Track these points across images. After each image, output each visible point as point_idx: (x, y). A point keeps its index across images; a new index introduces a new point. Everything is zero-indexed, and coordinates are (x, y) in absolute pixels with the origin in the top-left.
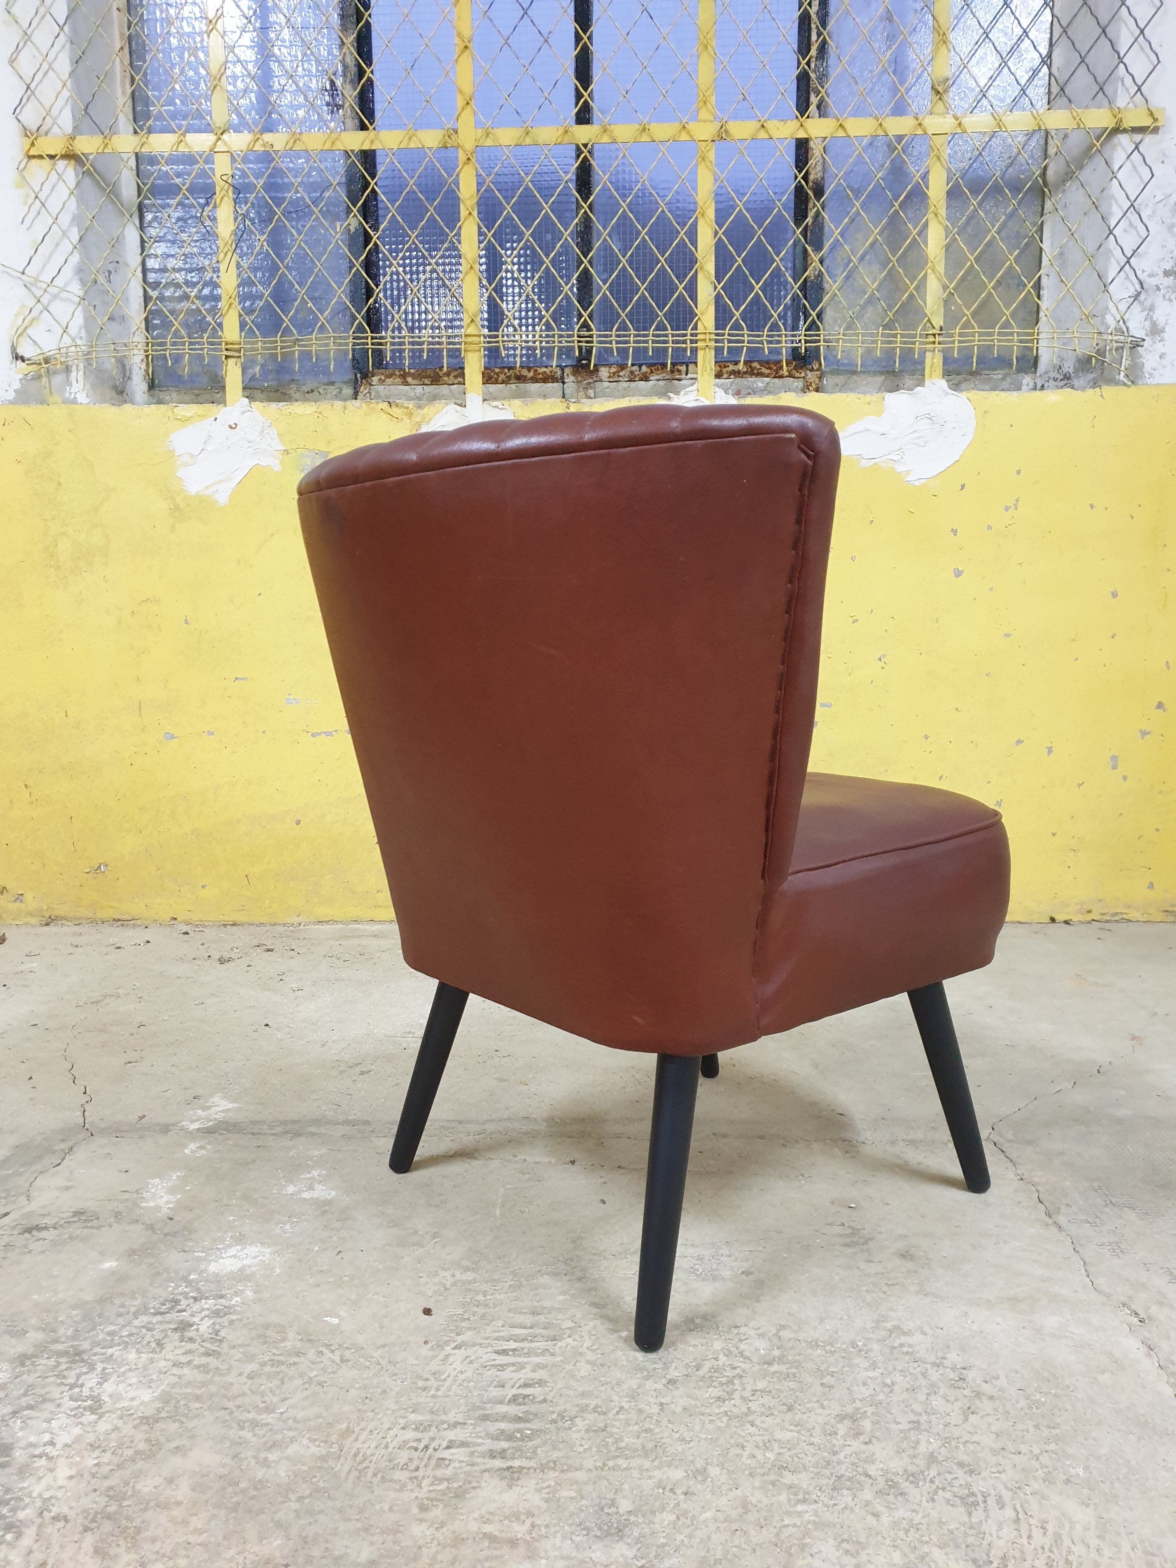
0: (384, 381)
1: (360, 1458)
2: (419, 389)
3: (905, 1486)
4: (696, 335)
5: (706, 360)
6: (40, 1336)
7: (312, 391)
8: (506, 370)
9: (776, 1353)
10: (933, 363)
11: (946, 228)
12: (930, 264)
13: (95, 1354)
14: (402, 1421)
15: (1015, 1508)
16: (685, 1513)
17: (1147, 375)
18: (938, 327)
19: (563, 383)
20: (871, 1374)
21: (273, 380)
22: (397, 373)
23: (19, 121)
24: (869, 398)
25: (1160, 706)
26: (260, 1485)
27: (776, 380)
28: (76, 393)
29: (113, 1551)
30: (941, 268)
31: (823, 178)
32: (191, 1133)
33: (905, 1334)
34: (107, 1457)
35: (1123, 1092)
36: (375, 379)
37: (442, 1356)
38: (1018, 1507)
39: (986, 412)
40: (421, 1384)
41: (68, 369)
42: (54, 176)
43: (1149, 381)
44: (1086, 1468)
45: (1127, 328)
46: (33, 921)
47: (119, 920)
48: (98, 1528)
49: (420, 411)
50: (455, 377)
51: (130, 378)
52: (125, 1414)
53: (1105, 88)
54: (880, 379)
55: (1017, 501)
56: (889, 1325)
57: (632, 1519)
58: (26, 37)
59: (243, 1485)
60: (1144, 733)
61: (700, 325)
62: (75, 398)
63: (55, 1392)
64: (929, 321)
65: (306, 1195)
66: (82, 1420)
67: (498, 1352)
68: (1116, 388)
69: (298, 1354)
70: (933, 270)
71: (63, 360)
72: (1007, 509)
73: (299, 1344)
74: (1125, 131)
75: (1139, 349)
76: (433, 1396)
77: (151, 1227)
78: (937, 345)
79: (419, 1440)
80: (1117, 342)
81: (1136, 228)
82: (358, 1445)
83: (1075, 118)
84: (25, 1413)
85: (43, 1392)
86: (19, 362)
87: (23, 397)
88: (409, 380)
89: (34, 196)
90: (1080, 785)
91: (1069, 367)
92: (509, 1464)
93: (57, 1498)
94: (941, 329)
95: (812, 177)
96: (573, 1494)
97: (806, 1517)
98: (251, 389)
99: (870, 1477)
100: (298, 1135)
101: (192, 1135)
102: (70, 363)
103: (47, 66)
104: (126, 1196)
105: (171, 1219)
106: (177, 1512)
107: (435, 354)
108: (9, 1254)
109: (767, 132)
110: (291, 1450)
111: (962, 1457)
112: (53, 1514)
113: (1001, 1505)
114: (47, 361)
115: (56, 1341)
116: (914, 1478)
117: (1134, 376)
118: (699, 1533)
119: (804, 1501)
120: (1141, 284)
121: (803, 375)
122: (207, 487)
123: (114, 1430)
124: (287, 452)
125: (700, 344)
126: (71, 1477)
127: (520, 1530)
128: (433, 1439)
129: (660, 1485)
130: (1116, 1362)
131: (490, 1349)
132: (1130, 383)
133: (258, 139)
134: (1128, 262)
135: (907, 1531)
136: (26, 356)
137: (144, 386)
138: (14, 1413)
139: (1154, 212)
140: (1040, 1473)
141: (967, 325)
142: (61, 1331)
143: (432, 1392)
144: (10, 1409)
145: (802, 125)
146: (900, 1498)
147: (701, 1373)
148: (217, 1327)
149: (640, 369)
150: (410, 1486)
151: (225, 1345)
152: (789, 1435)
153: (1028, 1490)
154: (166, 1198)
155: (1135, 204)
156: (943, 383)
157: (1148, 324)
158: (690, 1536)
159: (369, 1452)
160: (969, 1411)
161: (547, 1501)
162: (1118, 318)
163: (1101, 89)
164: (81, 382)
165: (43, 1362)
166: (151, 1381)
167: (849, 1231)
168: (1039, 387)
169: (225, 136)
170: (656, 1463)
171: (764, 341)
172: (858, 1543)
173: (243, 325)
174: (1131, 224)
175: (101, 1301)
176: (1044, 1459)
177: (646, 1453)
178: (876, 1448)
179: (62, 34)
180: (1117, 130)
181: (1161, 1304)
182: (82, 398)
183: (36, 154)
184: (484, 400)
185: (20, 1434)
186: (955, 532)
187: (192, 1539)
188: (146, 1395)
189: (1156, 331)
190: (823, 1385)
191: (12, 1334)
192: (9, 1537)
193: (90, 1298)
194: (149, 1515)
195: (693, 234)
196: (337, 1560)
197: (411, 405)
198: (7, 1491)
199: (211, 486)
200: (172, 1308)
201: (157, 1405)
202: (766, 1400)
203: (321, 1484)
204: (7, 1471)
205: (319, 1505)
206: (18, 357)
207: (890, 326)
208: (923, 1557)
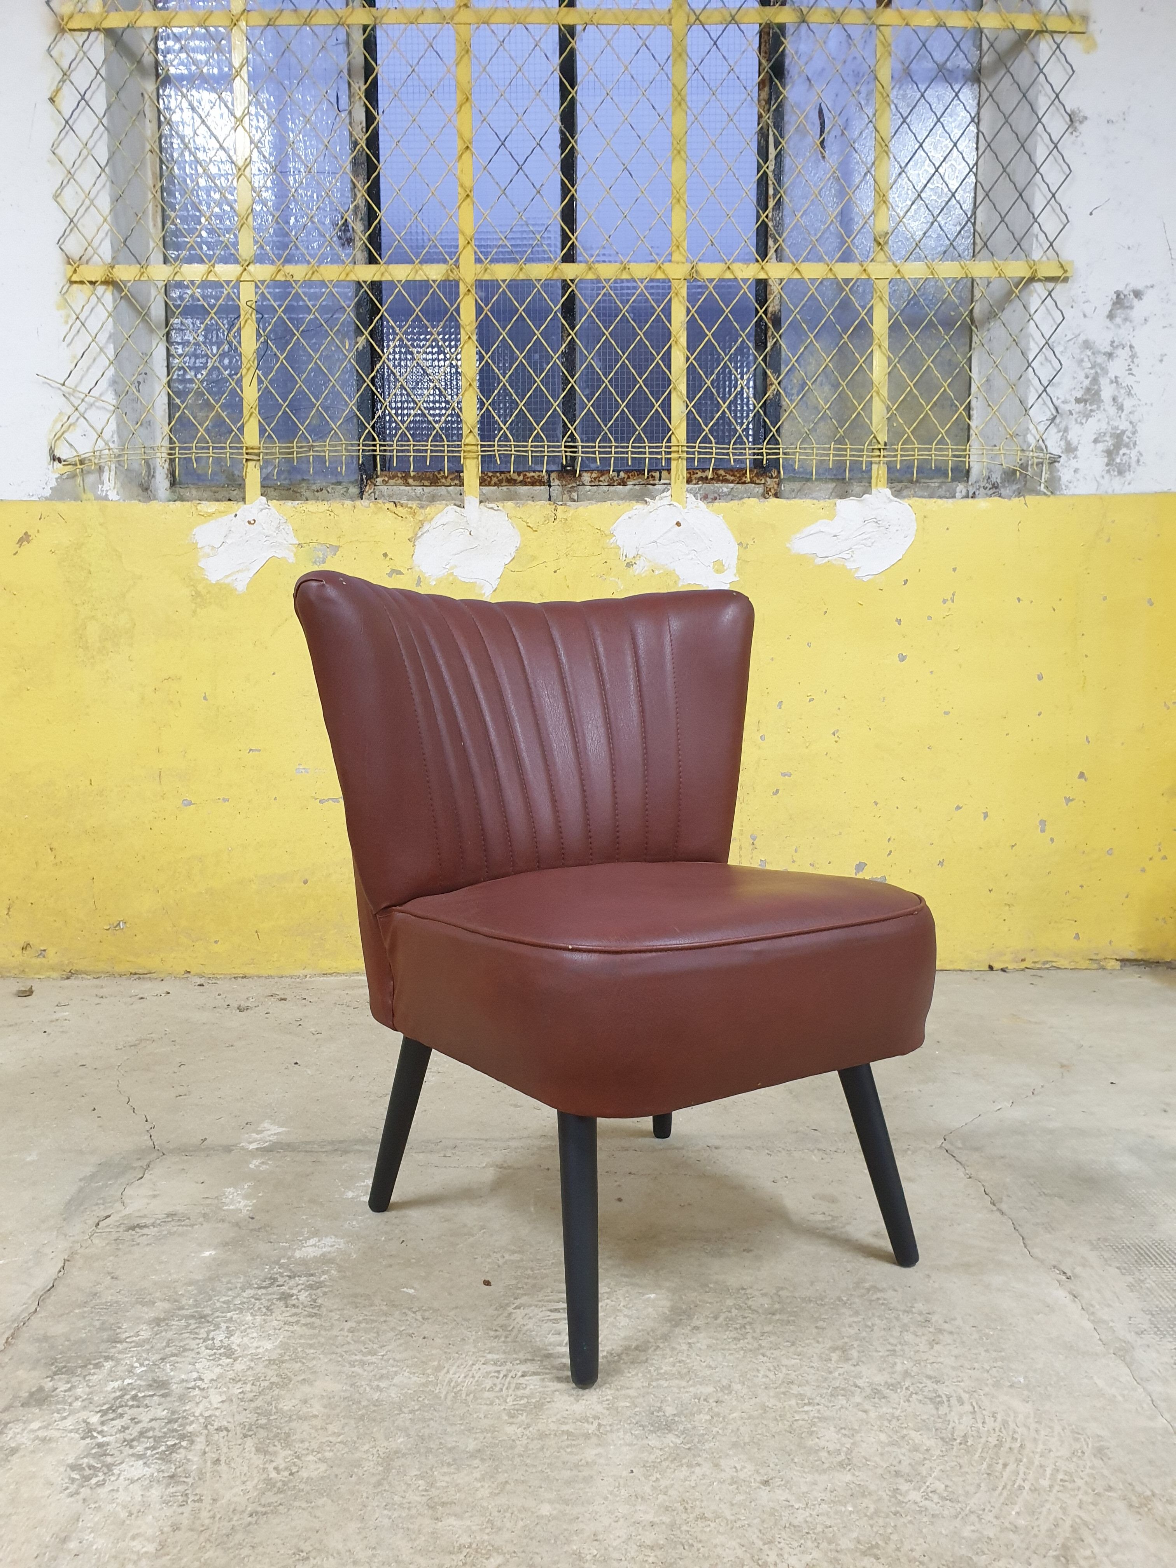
0: (387, 482)
1: (453, 1384)
2: (419, 490)
3: (887, 1392)
4: (670, 447)
5: (679, 468)
6: (167, 1305)
7: (321, 490)
8: (498, 474)
9: (777, 1306)
10: (878, 474)
11: (889, 358)
12: (875, 388)
13: (218, 1317)
14: (483, 1360)
15: (972, 1405)
16: (718, 1415)
17: (1064, 487)
18: (882, 443)
19: (550, 486)
20: (855, 1319)
21: (285, 479)
22: (400, 475)
23: (62, 250)
24: (822, 503)
25: (1082, 775)
26: (377, 1403)
27: (739, 486)
28: (107, 491)
29: (271, 1449)
30: (884, 392)
31: (780, 311)
32: (251, 1152)
33: (881, 1291)
34: (248, 1387)
35: (1054, 1109)
36: (379, 480)
37: (506, 1314)
38: (974, 1404)
39: (925, 517)
40: (492, 1333)
41: (101, 470)
42: (94, 299)
43: (1065, 492)
44: (1025, 1378)
45: (1046, 446)
46: (55, 975)
47: (136, 974)
48: (255, 1434)
49: (422, 511)
50: (452, 479)
51: (153, 476)
52: (255, 1358)
53: (1021, 244)
54: (832, 485)
55: (954, 595)
56: (867, 1285)
57: (676, 1419)
58: (69, 176)
59: (364, 1403)
60: (1068, 800)
61: (673, 437)
62: (107, 495)
63: (193, 1344)
64: (875, 437)
66: (221, 1362)
67: (551, 1311)
68: (1038, 497)
69: (386, 1315)
70: (878, 393)
71: (96, 461)
72: (945, 601)
73: (385, 1308)
74: (1039, 280)
75: (1056, 464)
76: (504, 1342)
77: (237, 1224)
78: (882, 458)
79: (498, 1372)
80: (1037, 458)
81: (1050, 362)
82: (450, 1376)
83: (996, 269)
84: (172, 1359)
85: (182, 1344)
86: (56, 463)
87: (59, 494)
88: (410, 481)
89: (75, 317)
90: (1013, 846)
91: (996, 477)
93: (216, 1416)
94: (885, 444)
95: (770, 309)
96: (628, 1404)
97: (812, 1414)
98: (267, 488)
99: (859, 1387)
100: (346, 1152)
101: (253, 1154)
102: (102, 464)
103: (89, 202)
104: (208, 1201)
105: (252, 1218)
106: (316, 1423)
107: (437, 460)
108: (120, 1246)
109: (732, 273)
110: (396, 1380)
111: (930, 1372)
112: (216, 1427)
113: (962, 1403)
114: (82, 462)
115: (181, 1308)
116: (893, 1387)
117: (1053, 487)
118: (730, 1427)
119: (809, 1404)
120: (1057, 409)
121: (763, 481)
122: (227, 577)
123: (248, 1369)
124: (300, 545)
125: (673, 455)
126: (223, 1402)
127: (592, 1428)
128: (507, 1372)
129: (696, 1397)
130: (1048, 1306)
131: (544, 1309)
132: (1049, 493)
133: (279, 271)
134: (1045, 390)
135: (890, 1421)
136: (63, 457)
137: (167, 484)
138: (163, 1359)
139: (1066, 348)
140: (990, 1381)
141: (908, 442)
142: (184, 1301)
143: (503, 1339)
144: (157, 1357)
145: (762, 268)
146: (883, 1400)
147: (718, 1321)
148: (314, 1297)
149: (620, 475)
150: (498, 1402)
151: (324, 1310)
152: (793, 1362)
154: (243, 1203)
155: (1050, 342)
156: (888, 492)
157: (1063, 443)
158: (723, 1429)
159: (459, 1380)
160: (932, 1343)
161: (608, 1409)
162: (1038, 437)
163: (1019, 244)
164: (113, 481)
165: (175, 1323)
166: (269, 1335)
167: (830, 1218)
168: (971, 495)
169: (251, 268)
170: (691, 1382)
171: (730, 453)
172: (853, 1429)
173: (262, 431)
174: (1046, 358)
175: (210, 1279)
176: (994, 1372)
177: (681, 1376)
178: (862, 1368)
179: (103, 174)
180: (1032, 280)
181: (1084, 1266)
182: (113, 495)
183: (78, 280)
184: (481, 502)
185: (172, 1373)
186: (899, 621)
187: (332, 1439)
188: (269, 1345)
189: (1070, 449)
190: (816, 1327)
191: (143, 1304)
192: (184, 1444)
193: (200, 1277)
194: (294, 1424)
195: (667, 359)
196: (451, 1450)
197: (414, 505)
198: (173, 1413)
199: (230, 575)
200: (272, 1284)
201: (279, 1351)
202: (772, 1339)
203: (426, 1402)
204: (169, 1399)
205: (427, 1415)
206: (55, 459)
207: (841, 441)
208: (903, 1437)
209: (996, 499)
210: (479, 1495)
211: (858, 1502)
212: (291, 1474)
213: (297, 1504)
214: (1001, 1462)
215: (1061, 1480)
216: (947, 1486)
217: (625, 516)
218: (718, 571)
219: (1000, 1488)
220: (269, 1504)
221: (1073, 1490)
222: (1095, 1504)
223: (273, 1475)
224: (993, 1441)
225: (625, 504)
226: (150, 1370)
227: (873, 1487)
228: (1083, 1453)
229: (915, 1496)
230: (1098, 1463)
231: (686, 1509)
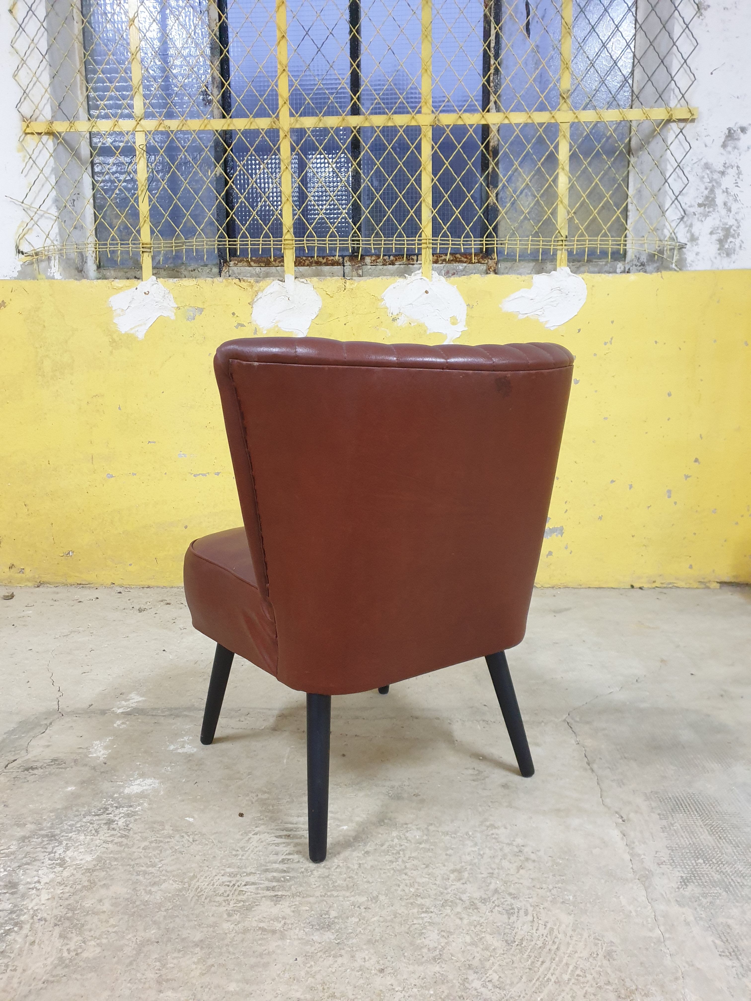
0: (237, 264)
1: (199, 890)
2: (258, 269)
3: (479, 904)
4: (421, 240)
5: (427, 255)
6: (33, 827)
7: (194, 270)
8: (310, 258)
9: (425, 838)
10: (561, 257)
11: (569, 177)
12: (559, 199)
13: (63, 836)
14: (222, 872)
15: (533, 916)
16: (364, 918)
17: (688, 265)
18: (564, 236)
19: (344, 266)
20: (473, 849)
21: (171, 263)
22: (245, 260)
23: (19, 112)
24: (523, 277)
25: (696, 460)
26: (146, 903)
27: (470, 265)
28: (54, 273)
29: (69, 935)
30: (566, 201)
32: (118, 715)
33: (495, 828)
34: (67, 889)
36: (232, 263)
37: (247, 838)
38: (535, 915)
39: (593, 286)
40: (234, 853)
41: (49, 259)
42: (40, 145)
43: (689, 269)
44: (574, 896)
45: (677, 237)
46: (30, 584)
47: (80, 584)
48: (62, 924)
49: (258, 284)
50: (279, 262)
51: (86, 262)
52: (78, 867)
53: (662, 96)
54: (532, 264)
55: (612, 339)
56: (488, 823)
57: (336, 920)
58: (23, 62)
59: (138, 903)
60: (687, 477)
61: (423, 233)
62: (54, 276)
63: (41, 856)
64: (559, 232)
65: (180, 751)
66: (55, 870)
67: (276, 837)
68: (670, 272)
69: (170, 837)
70: (562, 202)
71: (46, 253)
72: (605, 344)
73: (171, 832)
74: (674, 121)
75: (684, 249)
76: (240, 859)
77: (94, 768)
78: (564, 247)
79: (230, 882)
80: (670, 245)
81: (681, 179)
82: (198, 884)
83: (644, 114)
84: (25, 866)
85: (34, 856)
86: (20, 255)
87: (23, 275)
88: (252, 263)
89: (29, 157)
90: (649, 507)
91: (644, 258)
92: (276, 893)
93: (41, 910)
94: (566, 237)
95: (491, 144)
96: (308, 908)
97: (425, 920)
98: (157, 270)
99: (462, 901)
100: (177, 716)
101: (118, 716)
102: (51, 255)
103: (35, 79)
105: (105, 763)
106: (103, 917)
107: (266, 251)
108: (16, 782)
109: (462, 120)
110: (163, 886)
111: (512, 890)
112: (39, 918)
113: (526, 914)
114: (37, 254)
115: (41, 829)
116: (484, 901)
117: (681, 265)
118: (369, 928)
119: (426, 912)
120: (684, 211)
121: (486, 262)
122: (131, 329)
123: (71, 876)
124: (178, 308)
125: (423, 246)
126: (48, 899)
127: (278, 926)
128: (238, 881)
129: (353, 904)
130: (604, 842)
131: (273, 835)
132: (678, 270)
133: (161, 124)
134: (676, 199)
135: (475, 926)
136: (25, 251)
137: (95, 267)
138: (19, 867)
139: (692, 169)
140: (550, 898)
141: (582, 235)
142: (45, 824)
143: (240, 857)
144: (17, 865)
145: (483, 117)
146: (475, 910)
147: (383, 848)
148: (128, 822)
149: (389, 258)
150: (224, 904)
151: (131, 832)
152: (424, 880)
153: (542, 906)
154: (102, 752)
155: (681, 165)
156: (568, 269)
157: (688, 235)
158: (364, 929)
159: (204, 887)
160: (521, 867)
161: (293, 912)
162: (671, 231)
163: (660, 96)
164: (57, 266)
165: (34, 840)
166: (92, 850)
167: (476, 772)
168: (627, 270)
169: (142, 122)
170: (353, 893)
171: (461, 244)
172: (449, 932)
173: (152, 232)
174: (678, 176)
175: (66, 808)
176: (554, 892)
177: (348, 888)
178: (468, 886)
179: (44, 60)
180: (669, 121)
181: (636, 812)
182: (57, 276)
183: (30, 132)
184: (296, 278)
185: (22, 877)
187: (110, 930)
188: (89, 858)
189: (693, 239)
190: (447, 855)
191: (18, 825)
192: (16, 929)
193: (59, 806)
194: (88, 918)
195: (419, 181)
196: (183, 940)
197: (252, 280)
198: (15, 906)
199: (134, 328)
200: (104, 812)
201: (94, 863)
202: (415, 862)
203: (178, 903)
204: (15, 896)
205: (176, 913)
206: (20, 252)
207: (536, 235)
208: (481, 939)
209: (642, 273)
210: (192, 974)
211: (438, 987)
212: (77, 954)
213: (74, 976)
214: (541, 960)
215: (578, 975)
216: (500, 977)
217: (391, 287)
218: (453, 324)
219: (535, 980)
220: (57, 976)
221: (583, 983)
222: (594, 995)
223: (65, 954)
224: (540, 944)
225: (391, 279)
226: (10, 875)
227: (450, 977)
228: (598, 954)
229: (477, 984)
230: (605, 962)
231: (324, 989)
